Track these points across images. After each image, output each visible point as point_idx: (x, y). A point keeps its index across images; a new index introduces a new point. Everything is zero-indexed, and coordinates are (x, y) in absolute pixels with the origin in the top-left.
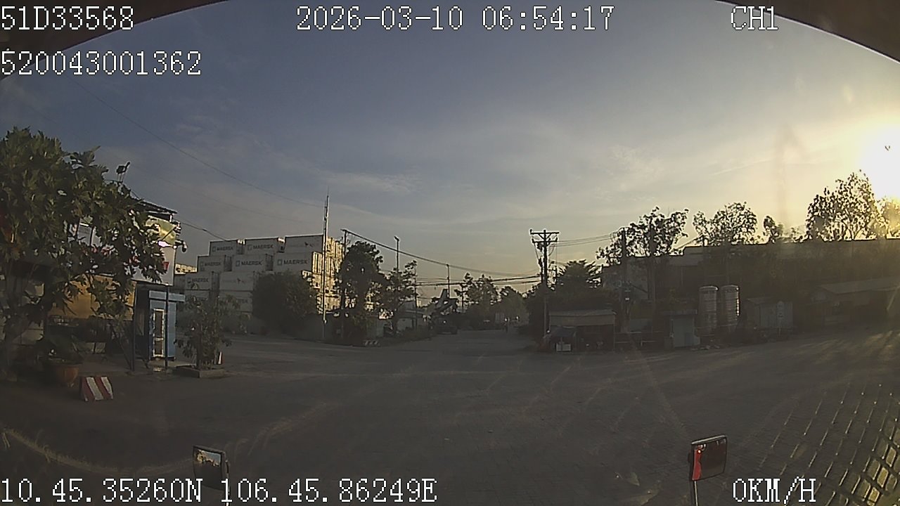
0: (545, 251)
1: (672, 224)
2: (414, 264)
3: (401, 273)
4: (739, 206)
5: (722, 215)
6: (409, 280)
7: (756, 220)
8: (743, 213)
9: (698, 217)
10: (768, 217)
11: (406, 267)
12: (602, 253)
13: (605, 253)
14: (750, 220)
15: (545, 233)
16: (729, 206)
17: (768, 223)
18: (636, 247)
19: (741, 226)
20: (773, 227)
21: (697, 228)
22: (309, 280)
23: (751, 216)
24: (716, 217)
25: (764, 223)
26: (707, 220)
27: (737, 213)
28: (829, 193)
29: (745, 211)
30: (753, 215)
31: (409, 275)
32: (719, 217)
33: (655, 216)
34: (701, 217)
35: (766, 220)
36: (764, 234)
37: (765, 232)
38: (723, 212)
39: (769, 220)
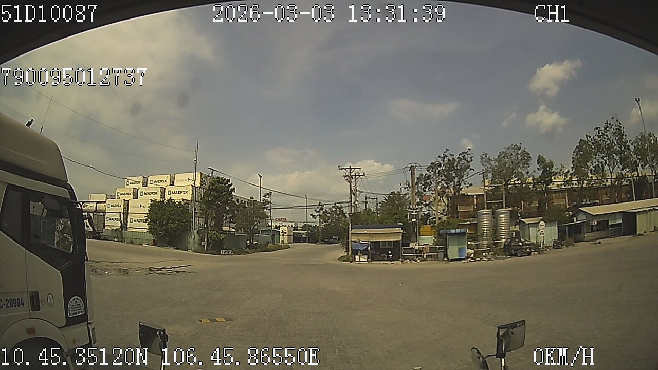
4: (516, 147)
7: (530, 157)
9: (484, 156)
10: (540, 156)
14: (526, 158)
16: (508, 147)
17: (541, 160)
19: (519, 163)
20: (545, 164)
21: (483, 165)
25: (538, 160)
26: (491, 158)
27: (514, 152)
28: (590, 137)
29: (520, 151)
30: (527, 153)
32: (501, 156)
34: (486, 156)
37: (539, 167)
38: (503, 152)
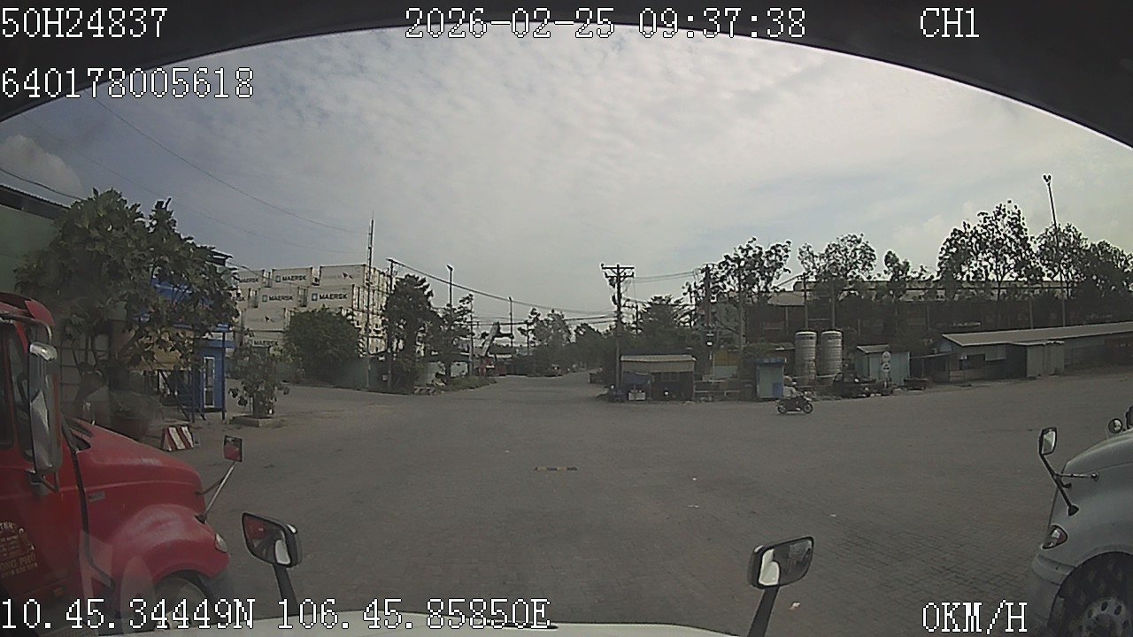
0: (619, 288)
1: (773, 257)
2: (469, 299)
3: (455, 309)
4: (854, 239)
5: (834, 249)
6: (465, 316)
7: (874, 255)
8: (859, 246)
9: (804, 250)
10: (890, 252)
11: (461, 301)
12: (689, 289)
13: (693, 289)
14: (868, 256)
15: (618, 268)
16: (842, 238)
17: (891, 259)
18: (729, 283)
19: (857, 262)
20: (896, 265)
21: (802, 263)
22: (350, 317)
23: (869, 251)
24: (827, 251)
25: (886, 260)
26: (815, 254)
27: (851, 246)
28: (969, 226)
29: (861, 244)
30: (871, 249)
31: (465, 311)
32: (830, 251)
33: (751, 248)
34: (808, 250)
35: (887, 257)
36: (886, 272)
37: (887, 269)
38: (834, 245)
39: (891, 256)
